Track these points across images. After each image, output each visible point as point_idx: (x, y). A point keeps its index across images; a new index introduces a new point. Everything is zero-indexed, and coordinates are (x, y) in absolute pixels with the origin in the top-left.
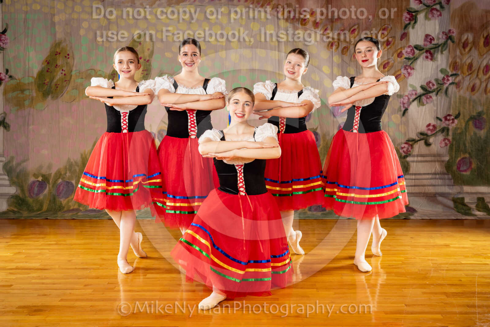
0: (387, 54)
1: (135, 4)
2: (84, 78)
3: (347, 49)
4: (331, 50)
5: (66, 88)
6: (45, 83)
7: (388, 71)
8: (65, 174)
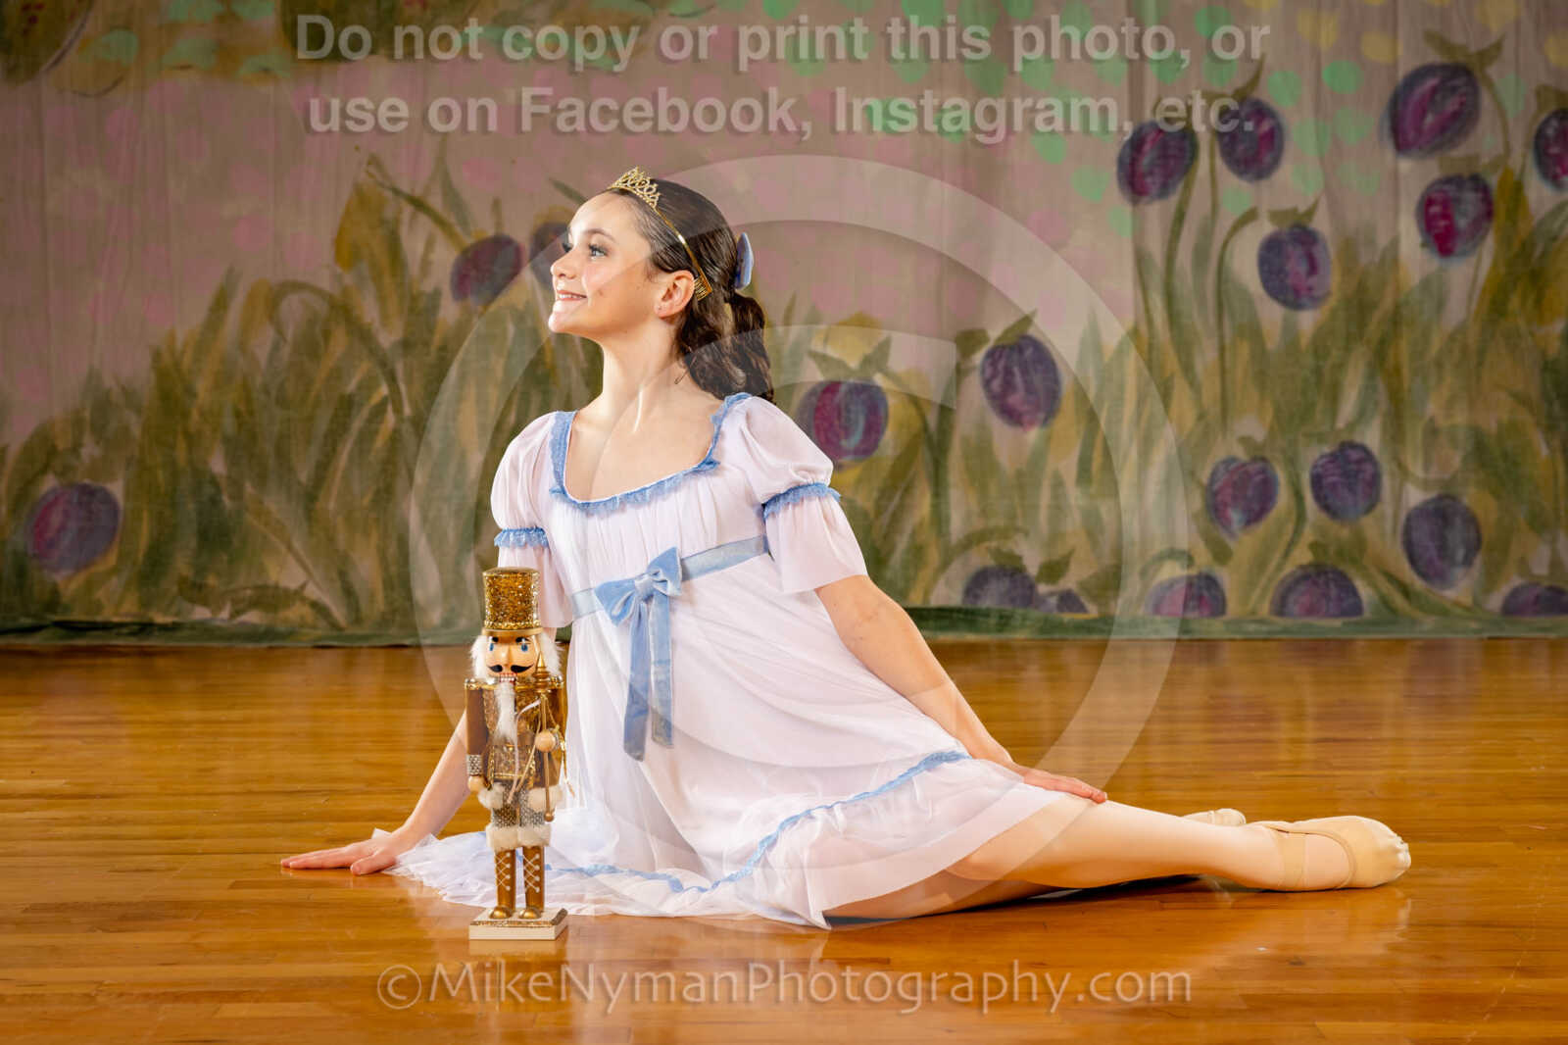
5: (78, 22)
8: (75, 449)
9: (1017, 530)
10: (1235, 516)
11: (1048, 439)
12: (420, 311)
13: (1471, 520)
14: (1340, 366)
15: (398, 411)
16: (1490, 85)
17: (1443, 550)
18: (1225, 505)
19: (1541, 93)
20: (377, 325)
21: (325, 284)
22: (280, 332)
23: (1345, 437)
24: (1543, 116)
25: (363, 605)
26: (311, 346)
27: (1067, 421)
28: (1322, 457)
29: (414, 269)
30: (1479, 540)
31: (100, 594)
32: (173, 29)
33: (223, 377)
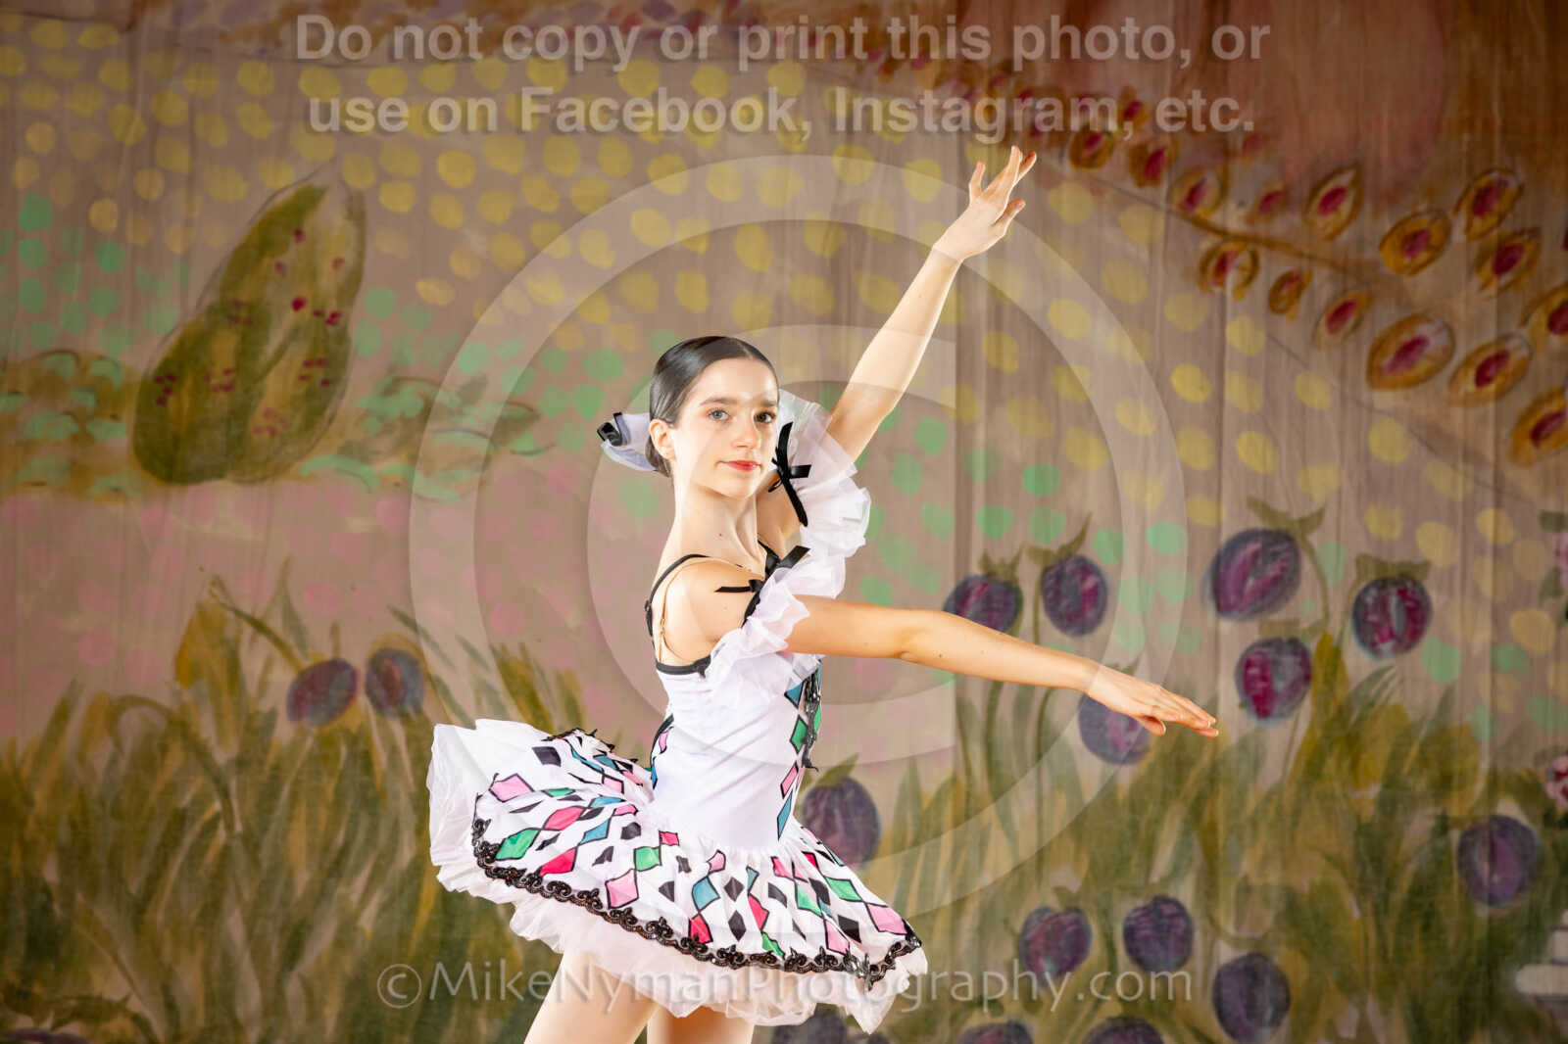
0: (1499, 313)
1: (278, 44)
2: (24, 389)
3: (1294, 286)
4: (1217, 290)
7: (1500, 395)
10: (1047, 967)
12: (257, 730)
13: (1281, 980)
14: (1157, 822)
15: (230, 827)
16: (1312, 552)
17: (1252, 1010)
18: (1038, 954)
19: (1361, 561)
20: (212, 743)
21: (164, 699)
22: (118, 745)
23: (1158, 892)
24: (1363, 584)
25: (184, 1019)
26: (148, 759)
28: (1136, 910)
29: (252, 688)
30: (1288, 1000)
32: (29, 446)
33: (61, 787)
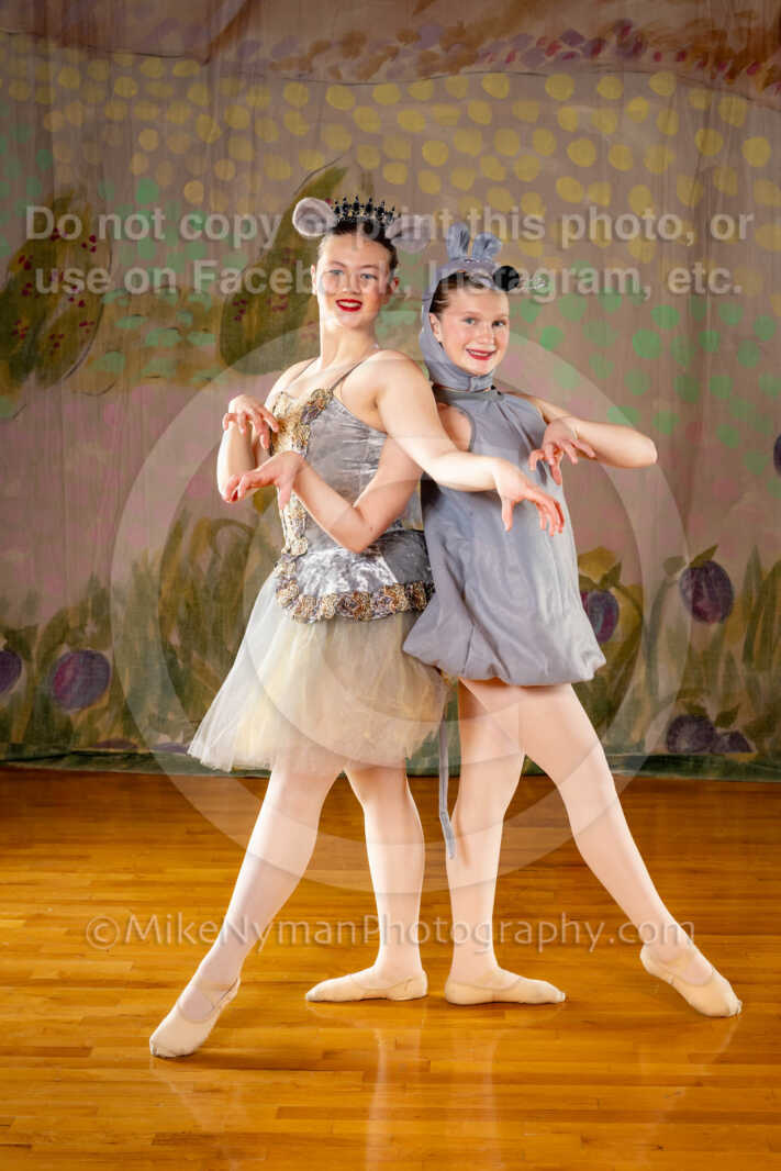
1: (311, 71)
2: (143, 313)
5: (85, 348)
6: (16, 332)
8: (82, 627)
9: (702, 691)
11: (723, 632)
21: (246, 520)
22: (216, 551)
26: (236, 561)
27: (737, 620)
31: (98, 725)
32: (149, 352)
33: (179, 582)
